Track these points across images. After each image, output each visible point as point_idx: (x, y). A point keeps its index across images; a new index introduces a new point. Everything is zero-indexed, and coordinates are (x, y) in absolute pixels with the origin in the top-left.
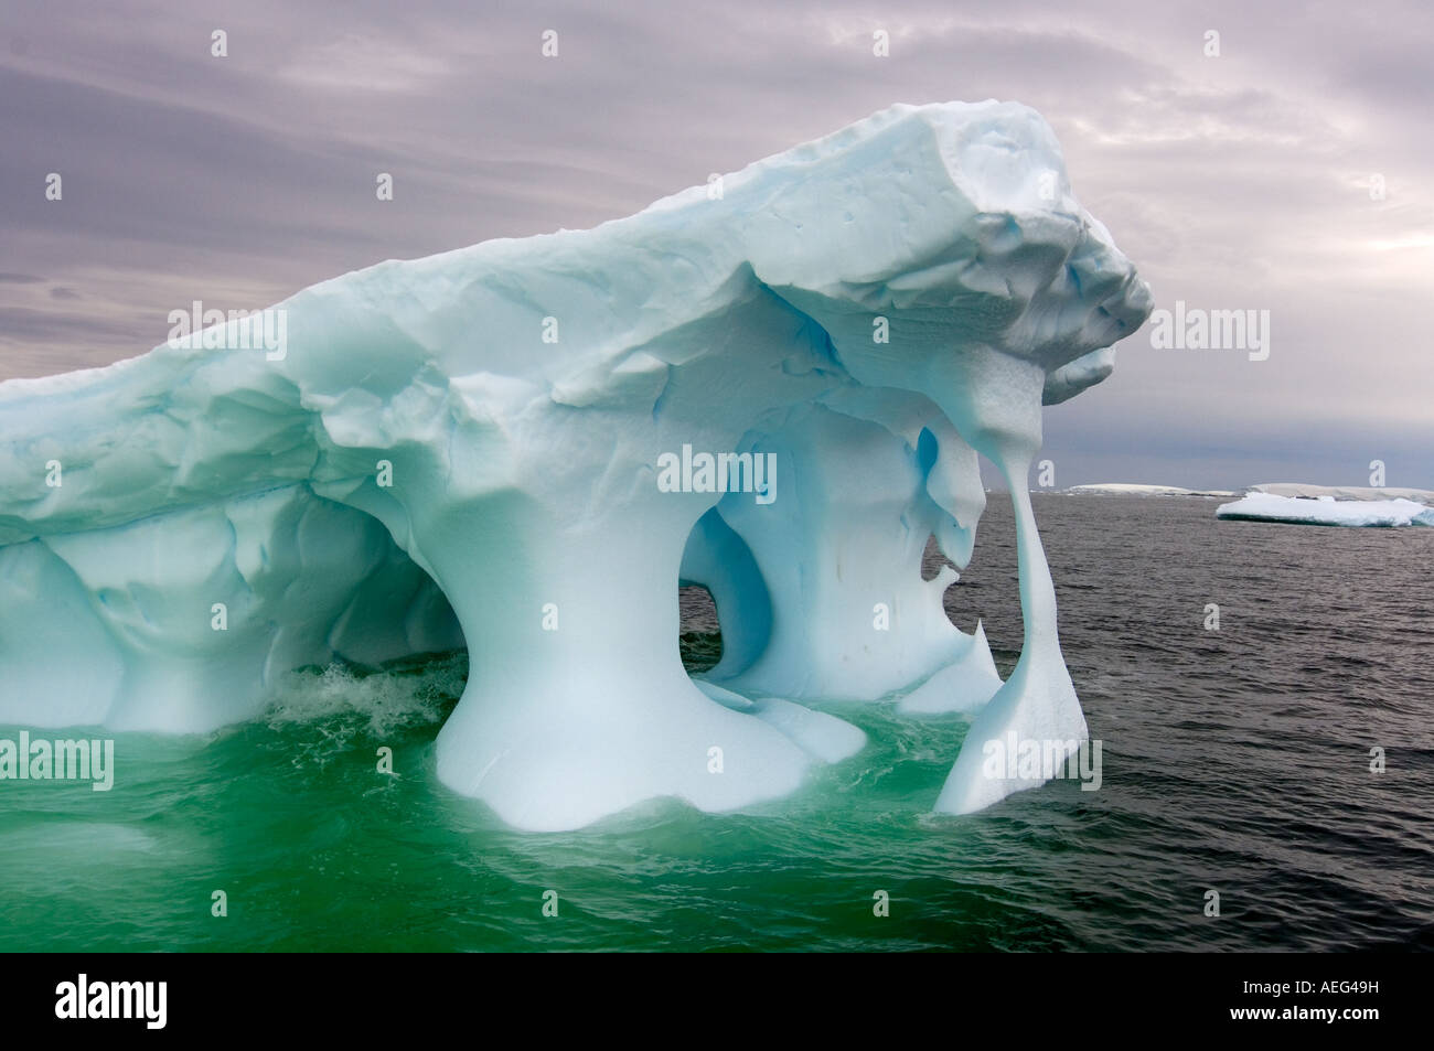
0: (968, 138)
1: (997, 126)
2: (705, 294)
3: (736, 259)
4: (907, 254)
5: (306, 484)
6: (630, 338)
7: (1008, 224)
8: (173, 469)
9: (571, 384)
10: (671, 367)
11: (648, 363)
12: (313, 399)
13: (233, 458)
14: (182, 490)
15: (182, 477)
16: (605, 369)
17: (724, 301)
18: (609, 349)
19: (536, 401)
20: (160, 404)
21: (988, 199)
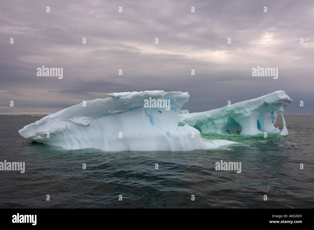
0: (280, 93)
1: (281, 93)
2: (262, 103)
3: (264, 101)
4: (276, 101)
5: (229, 116)
6: (257, 106)
7: (282, 99)
8: (222, 115)
9: (252, 109)
10: (259, 108)
11: (258, 108)
12: (234, 110)
13: (227, 114)
14: (223, 117)
15: (223, 116)
16: (255, 108)
17: (263, 104)
18: (255, 107)
19: (250, 110)
20: (222, 111)
21: (281, 97)
